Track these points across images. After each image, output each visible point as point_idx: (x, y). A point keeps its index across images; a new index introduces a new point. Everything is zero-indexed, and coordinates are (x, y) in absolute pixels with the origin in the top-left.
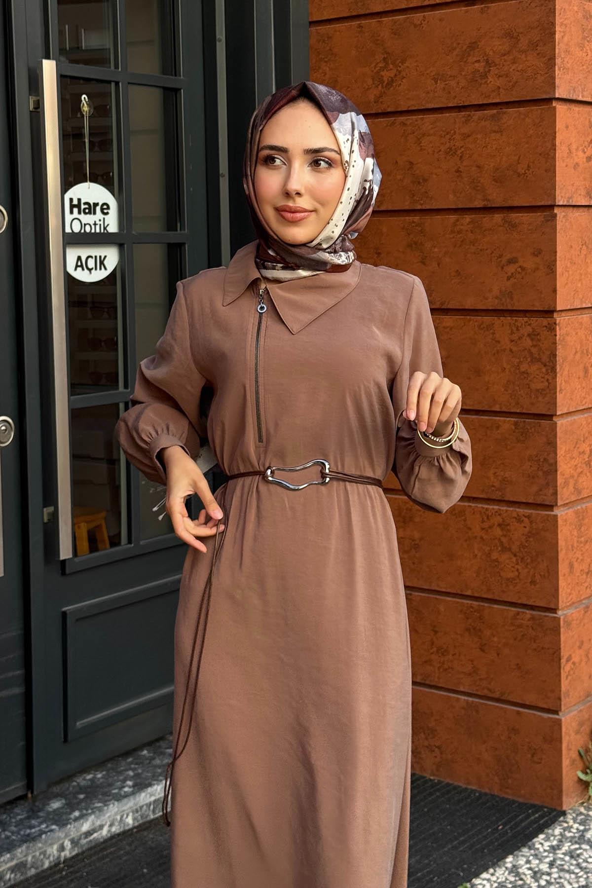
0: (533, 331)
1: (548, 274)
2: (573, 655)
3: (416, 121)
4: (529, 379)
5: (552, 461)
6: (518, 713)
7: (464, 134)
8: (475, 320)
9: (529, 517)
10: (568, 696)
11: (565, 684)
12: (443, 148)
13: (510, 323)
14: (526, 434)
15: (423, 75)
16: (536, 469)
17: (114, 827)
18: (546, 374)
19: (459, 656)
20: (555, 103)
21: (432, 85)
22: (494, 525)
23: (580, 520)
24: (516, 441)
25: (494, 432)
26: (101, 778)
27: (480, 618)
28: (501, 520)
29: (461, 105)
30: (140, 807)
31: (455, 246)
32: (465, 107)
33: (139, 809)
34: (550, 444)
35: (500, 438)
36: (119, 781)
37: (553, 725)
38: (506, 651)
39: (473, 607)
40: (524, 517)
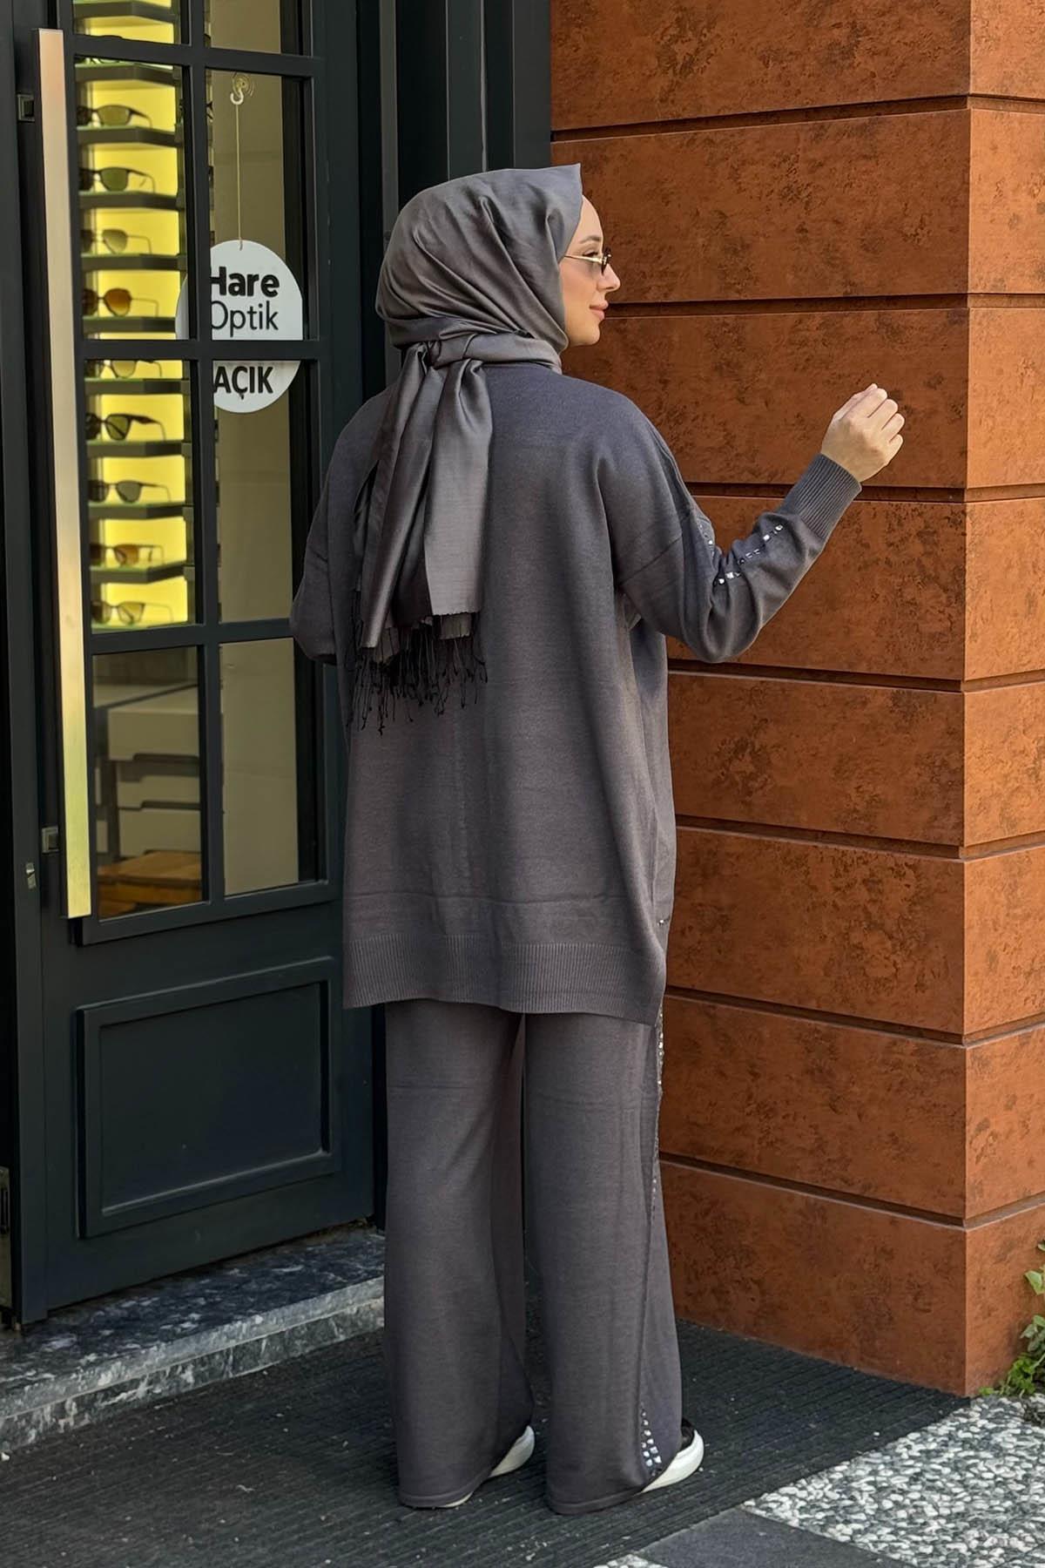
0: (926, 527)
1: (953, 421)
2: (992, 1120)
3: (732, 136)
4: (918, 614)
5: (954, 766)
6: (893, 1222)
7: (812, 161)
9: (913, 867)
10: (982, 1191)
11: (972, 1171)
12: (777, 187)
13: (887, 512)
14: (912, 716)
15: (744, 50)
16: (928, 780)
17: (158, 1386)
18: (948, 606)
19: (794, 1119)
20: (970, 103)
21: (760, 69)
22: (856, 881)
23: (1014, 875)
24: (895, 728)
25: (857, 711)
26: (148, 1306)
27: (832, 1050)
28: (868, 873)
29: (808, 106)
30: (208, 1356)
31: (795, 370)
32: (816, 110)
33: (206, 1359)
34: (952, 733)
35: (868, 722)
36: (177, 1312)
37: (952, 1244)
38: (874, 1111)
39: (818, 1032)
40: (906, 868)
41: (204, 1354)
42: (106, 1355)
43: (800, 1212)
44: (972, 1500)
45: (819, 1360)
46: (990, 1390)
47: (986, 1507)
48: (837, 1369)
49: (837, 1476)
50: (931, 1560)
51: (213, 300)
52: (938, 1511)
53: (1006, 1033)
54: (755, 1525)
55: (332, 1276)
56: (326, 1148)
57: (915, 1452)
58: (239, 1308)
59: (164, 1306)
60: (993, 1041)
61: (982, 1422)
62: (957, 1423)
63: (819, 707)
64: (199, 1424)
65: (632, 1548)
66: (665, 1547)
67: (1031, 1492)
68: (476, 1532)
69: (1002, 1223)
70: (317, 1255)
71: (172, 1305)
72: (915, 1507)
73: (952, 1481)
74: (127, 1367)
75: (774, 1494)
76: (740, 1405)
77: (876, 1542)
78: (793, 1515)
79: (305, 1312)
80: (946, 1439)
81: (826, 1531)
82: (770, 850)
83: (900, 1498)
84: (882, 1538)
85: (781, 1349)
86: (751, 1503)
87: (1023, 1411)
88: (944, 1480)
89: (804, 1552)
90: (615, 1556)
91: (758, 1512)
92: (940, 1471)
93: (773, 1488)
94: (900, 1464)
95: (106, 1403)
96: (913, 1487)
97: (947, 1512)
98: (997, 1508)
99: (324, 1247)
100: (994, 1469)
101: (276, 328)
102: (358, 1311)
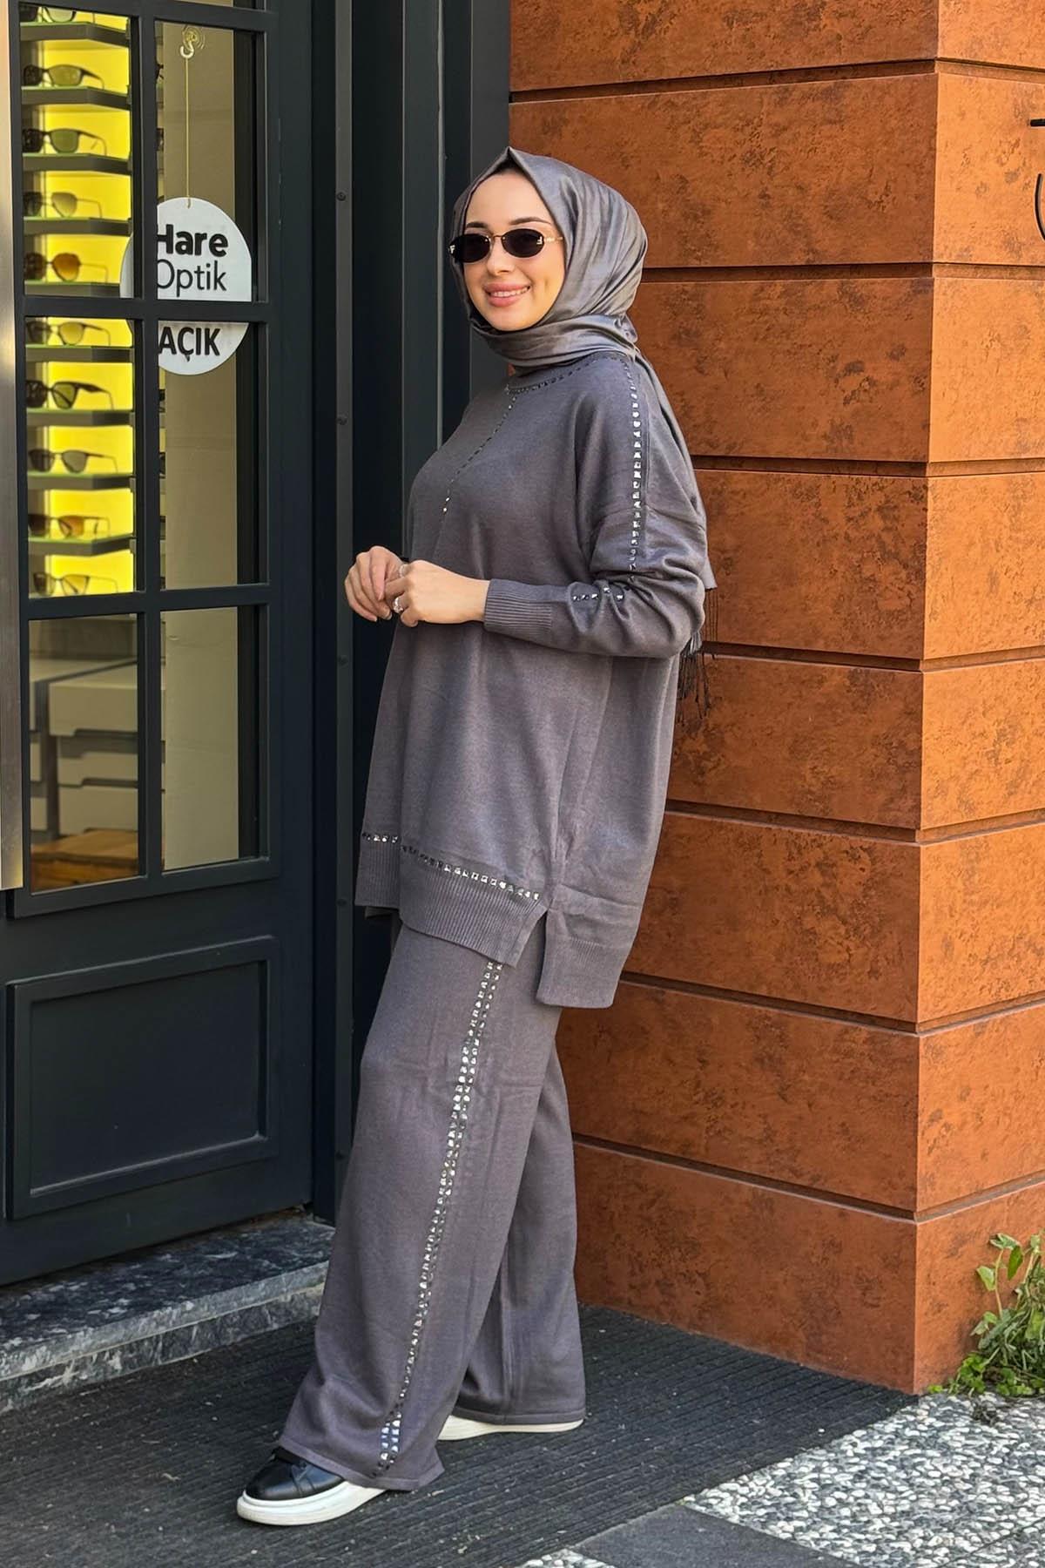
0: (887, 502)
1: (916, 393)
2: (945, 1111)
3: (694, 99)
4: (877, 592)
5: (912, 747)
6: (842, 1214)
7: (776, 125)
8: (787, 479)
9: (869, 851)
10: (933, 1184)
11: (924, 1162)
12: (739, 152)
13: (847, 486)
14: (869, 695)
15: (707, 9)
16: (885, 761)
17: (84, 1372)
18: (908, 583)
19: (743, 1108)
20: (938, 67)
21: (724, 30)
22: (810, 865)
23: (971, 861)
24: (851, 708)
25: (814, 690)
26: (76, 1291)
27: (781, 1038)
28: (822, 856)
29: (772, 69)
30: (136, 1342)
31: (755, 339)
32: (781, 73)
33: (134, 1345)
34: (909, 714)
35: (824, 701)
36: (106, 1297)
37: (903, 1237)
38: (824, 1100)
39: (769, 1019)
40: (861, 851)
41: (132, 1340)
42: (31, 1339)
43: (747, 1203)
44: (918, 1499)
45: (765, 1356)
46: (939, 1388)
47: (932, 1506)
48: (780, 1365)
49: (780, 1473)
50: (873, 1558)
51: (159, 258)
52: (882, 1509)
53: (962, 1022)
54: (694, 1521)
55: (266, 1263)
56: (262, 1133)
57: (860, 1449)
58: (169, 1294)
59: (94, 1291)
60: (946, 1030)
61: (932, 1420)
62: (904, 1421)
63: (775, 686)
64: (125, 1411)
65: (567, 1542)
66: (602, 1542)
67: (979, 1491)
68: (407, 1524)
69: (954, 1217)
70: (251, 1242)
71: (100, 1290)
72: (859, 1505)
73: (897, 1479)
74: (53, 1353)
75: (715, 1490)
76: (682, 1400)
77: (818, 1539)
78: (734, 1511)
79: (238, 1299)
80: (893, 1437)
81: (767, 1528)
82: (722, 832)
83: (843, 1496)
84: (824, 1536)
85: (726, 1343)
86: (691, 1498)
87: (972, 1409)
88: (890, 1478)
89: (744, 1548)
90: (550, 1551)
91: (698, 1508)
92: (885, 1469)
93: (714, 1484)
94: (845, 1461)
95: (30, 1389)
96: (858, 1485)
97: (892, 1510)
98: (942, 1507)
99: (259, 1233)
100: (941, 1468)
101: (224, 289)
102: (292, 1300)
